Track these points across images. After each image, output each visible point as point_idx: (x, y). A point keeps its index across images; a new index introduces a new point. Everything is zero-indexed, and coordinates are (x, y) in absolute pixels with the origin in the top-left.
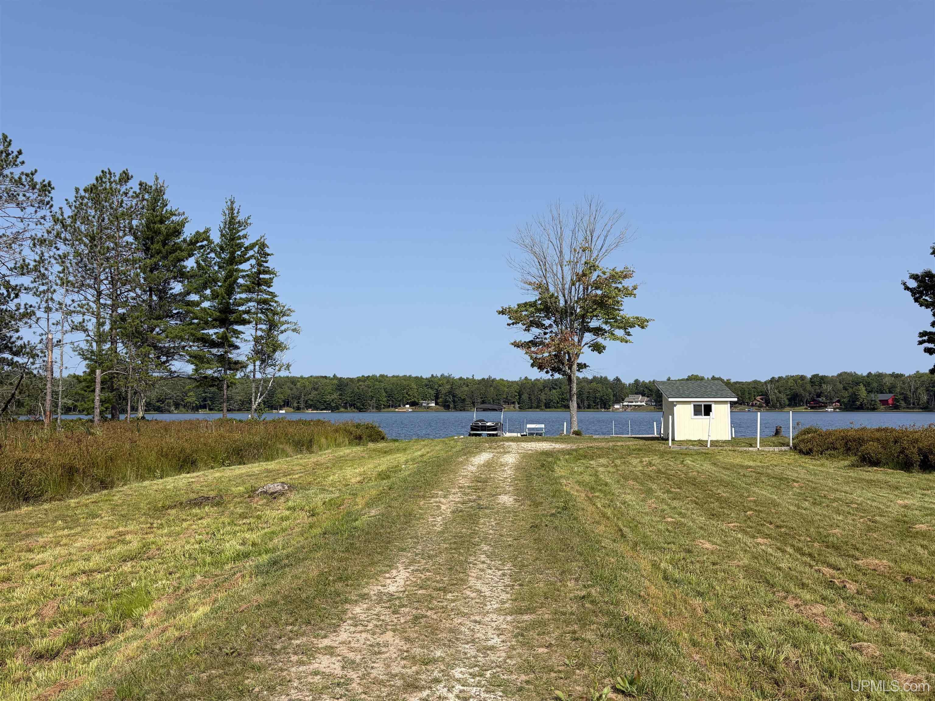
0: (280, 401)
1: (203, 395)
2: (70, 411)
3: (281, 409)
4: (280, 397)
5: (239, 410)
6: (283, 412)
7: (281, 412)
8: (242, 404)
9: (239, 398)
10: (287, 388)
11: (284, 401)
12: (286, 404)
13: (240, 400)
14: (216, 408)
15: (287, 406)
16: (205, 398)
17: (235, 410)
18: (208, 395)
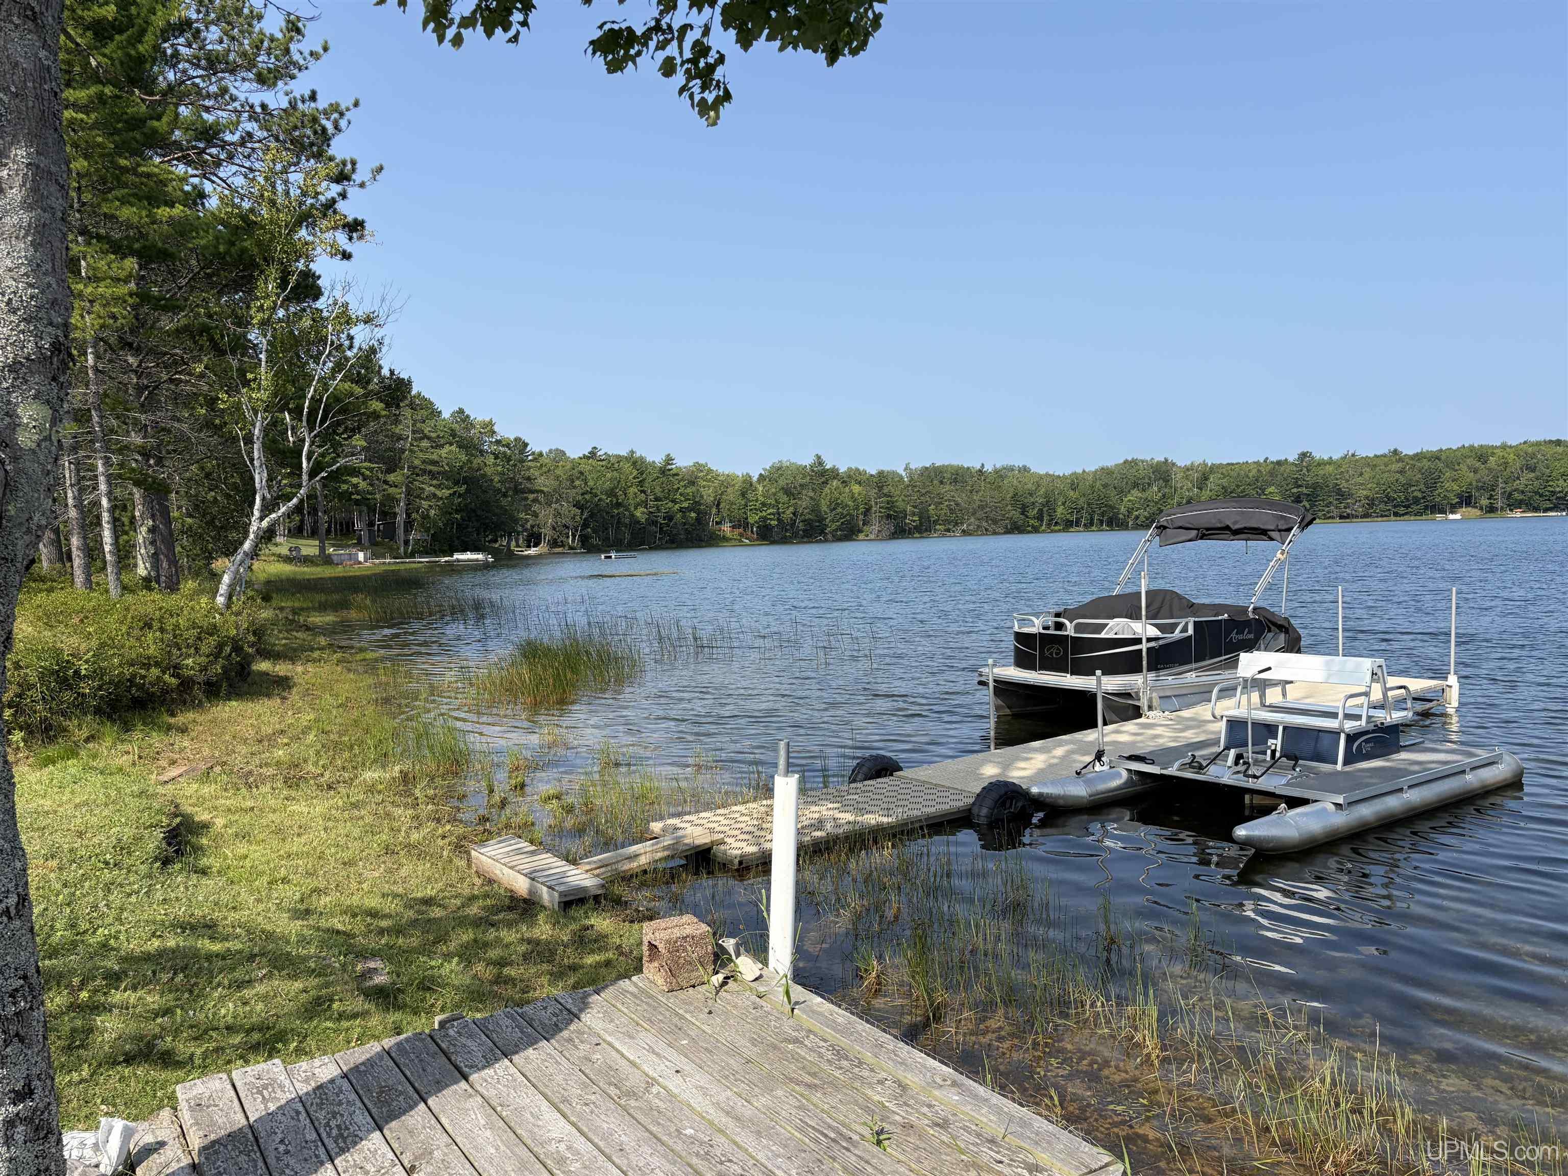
0: (1451, 495)
1: (1295, 490)
2: (1071, 526)
3: (1452, 512)
4: (1450, 487)
5: (1366, 516)
6: (1458, 516)
7: (1451, 517)
8: (1371, 504)
9: (1365, 493)
10: (1464, 468)
11: (1460, 496)
12: (1466, 500)
13: (1367, 497)
14: (1320, 514)
15: (1468, 504)
16: (1299, 497)
17: (1357, 517)
18: (1304, 490)
